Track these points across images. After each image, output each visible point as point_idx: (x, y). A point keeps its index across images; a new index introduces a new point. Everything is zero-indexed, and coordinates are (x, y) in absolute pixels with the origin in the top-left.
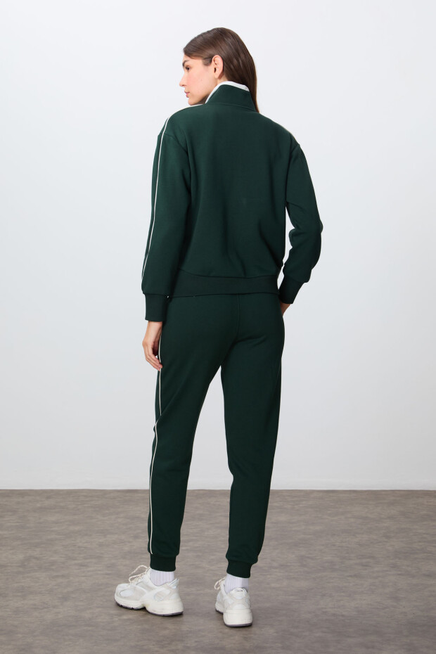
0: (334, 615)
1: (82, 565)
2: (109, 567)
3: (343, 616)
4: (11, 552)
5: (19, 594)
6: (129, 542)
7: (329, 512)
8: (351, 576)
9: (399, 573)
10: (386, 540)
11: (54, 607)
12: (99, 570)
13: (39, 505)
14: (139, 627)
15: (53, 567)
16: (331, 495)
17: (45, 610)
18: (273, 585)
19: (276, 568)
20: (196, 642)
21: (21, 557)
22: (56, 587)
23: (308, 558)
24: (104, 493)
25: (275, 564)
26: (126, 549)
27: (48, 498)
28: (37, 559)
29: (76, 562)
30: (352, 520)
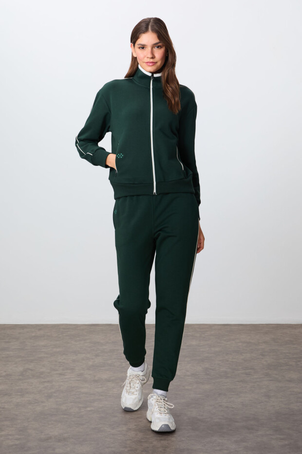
0: (227, 407)
1: (61, 374)
2: (79, 375)
3: (233, 408)
4: (15, 365)
5: (19, 394)
6: (92, 359)
7: (225, 339)
8: (238, 381)
9: (271, 379)
10: (261, 357)
11: (42, 402)
12: (72, 378)
13: (33, 335)
14: (98, 415)
15: (42, 376)
16: (226, 327)
17: (36, 404)
18: (186, 387)
19: (188, 376)
20: (135, 425)
21: (21, 369)
22: (44, 389)
23: (210, 369)
24: (76, 327)
25: (188, 373)
26: (91, 363)
27: (40, 330)
28: (31, 370)
29: (57, 372)
30: (240, 344)
